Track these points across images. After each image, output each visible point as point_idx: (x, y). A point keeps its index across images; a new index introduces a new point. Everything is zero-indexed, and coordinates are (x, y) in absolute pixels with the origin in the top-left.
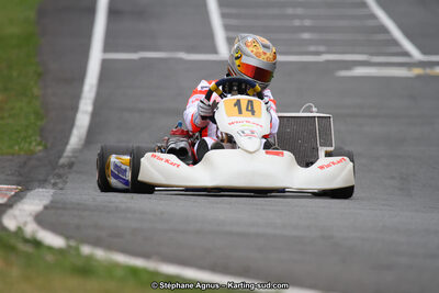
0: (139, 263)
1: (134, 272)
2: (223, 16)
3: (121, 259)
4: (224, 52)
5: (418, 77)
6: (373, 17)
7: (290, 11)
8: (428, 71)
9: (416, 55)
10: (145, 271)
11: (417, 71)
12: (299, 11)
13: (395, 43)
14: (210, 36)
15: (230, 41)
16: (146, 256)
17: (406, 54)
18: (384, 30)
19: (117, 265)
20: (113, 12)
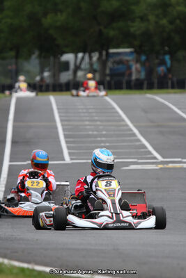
0: (25, 265)
1: (23, 270)
2: (67, 142)
3: (16, 264)
4: (67, 159)
5: (161, 169)
6: (139, 140)
7: (99, 139)
8: (166, 166)
9: (160, 158)
10: (28, 269)
11: (160, 166)
12: (103, 139)
13: (150, 153)
14: (62, 152)
15: (70, 154)
16: (29, 262)
17: (155, 158)
18: (145, 147)
19: (14, 267)
20: (14, 142)
